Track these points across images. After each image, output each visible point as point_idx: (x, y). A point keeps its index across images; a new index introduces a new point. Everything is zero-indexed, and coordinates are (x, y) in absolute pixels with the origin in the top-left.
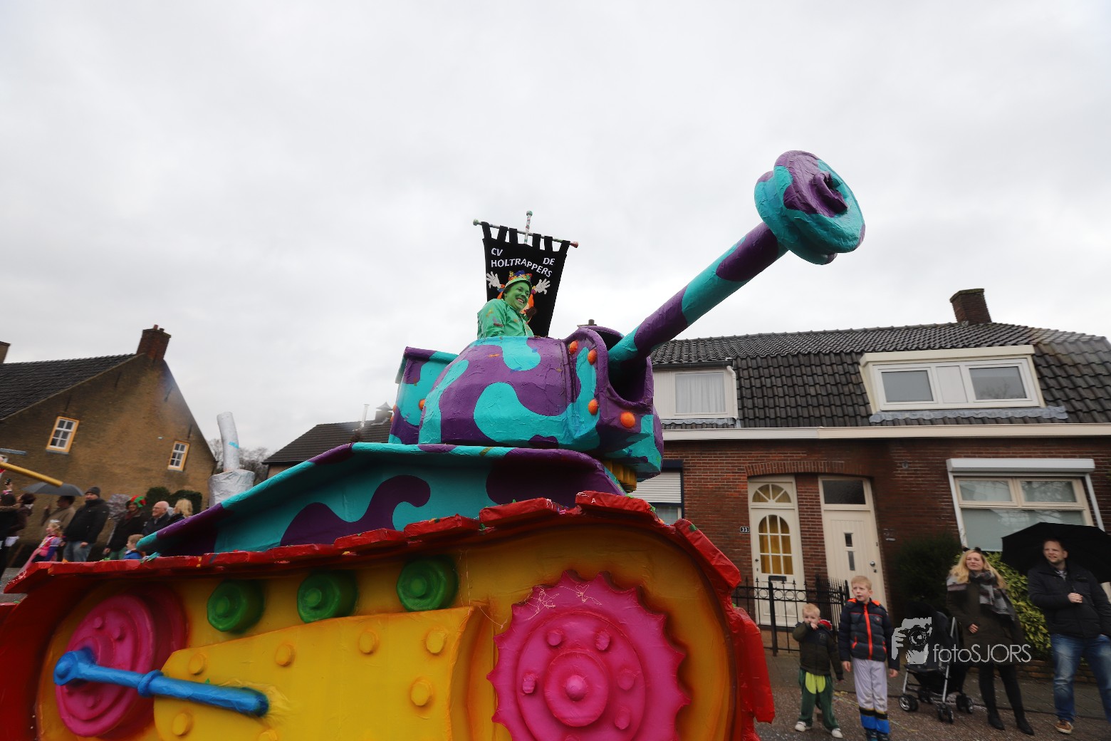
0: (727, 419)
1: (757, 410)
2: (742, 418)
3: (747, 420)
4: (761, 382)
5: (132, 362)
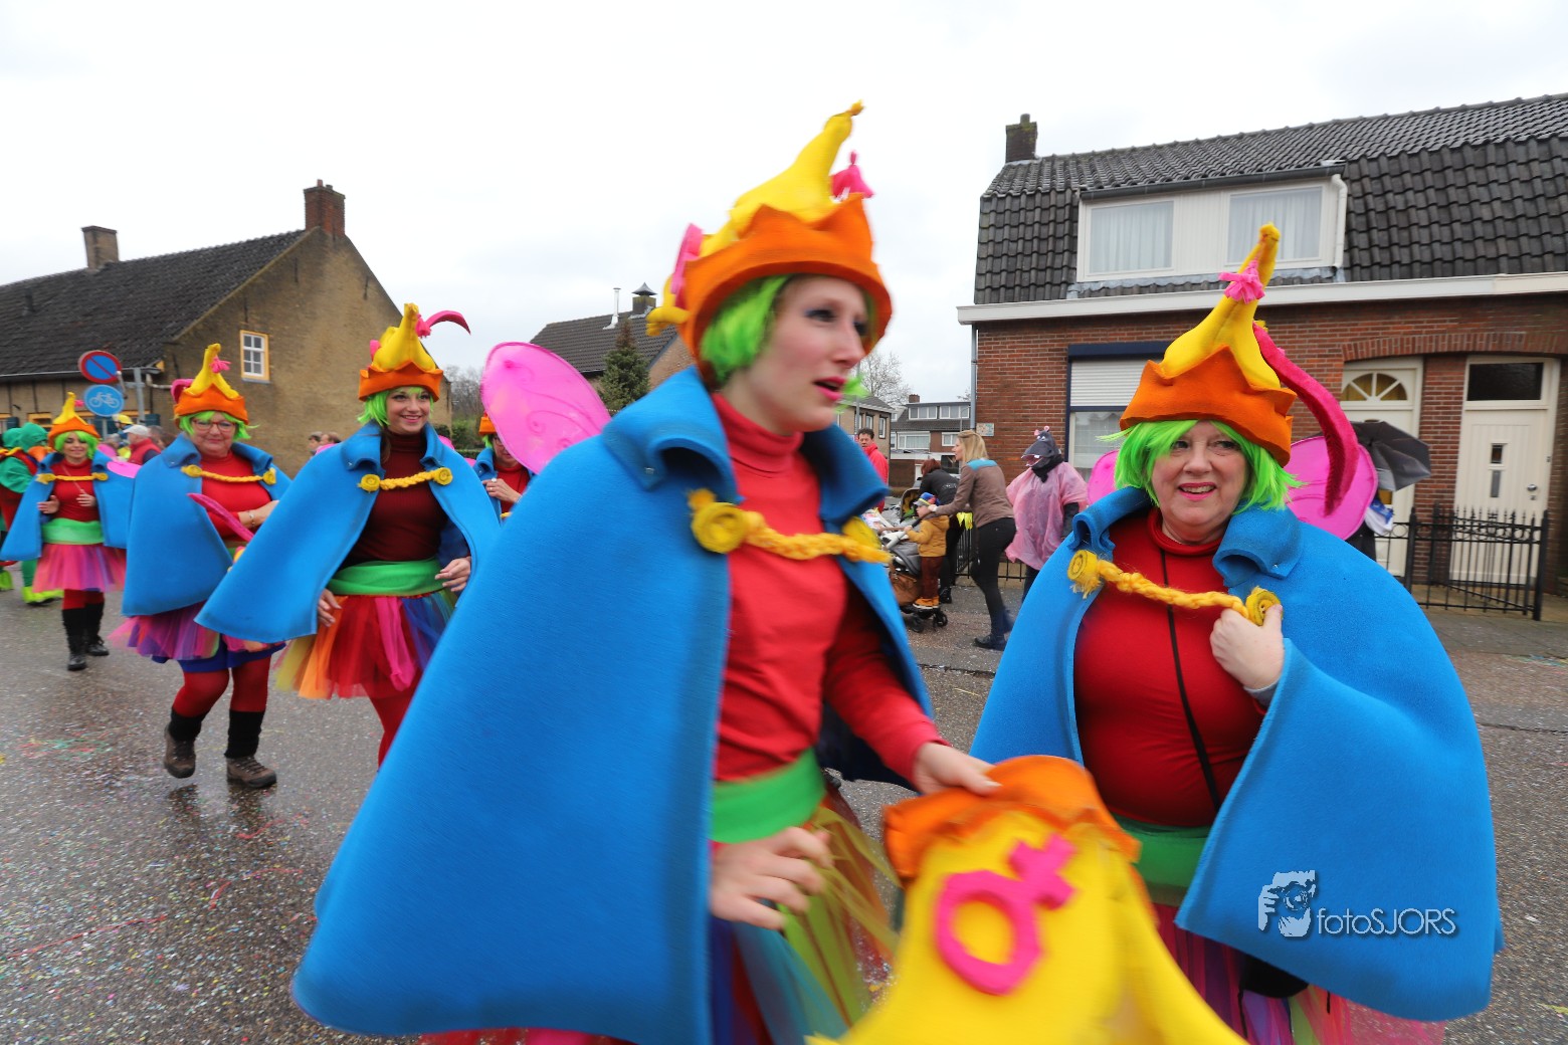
0: (1320, 268)
1: (1376, 251)
2: (1348, 265)
3: (1357, 269)
4: (1386, 202)
5: (307, 243)
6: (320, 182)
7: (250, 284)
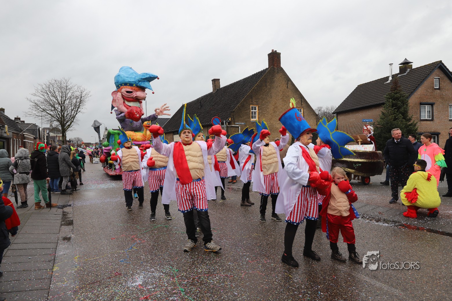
5: (269, 72)
6: (273, 50)
7: (253, 89)
